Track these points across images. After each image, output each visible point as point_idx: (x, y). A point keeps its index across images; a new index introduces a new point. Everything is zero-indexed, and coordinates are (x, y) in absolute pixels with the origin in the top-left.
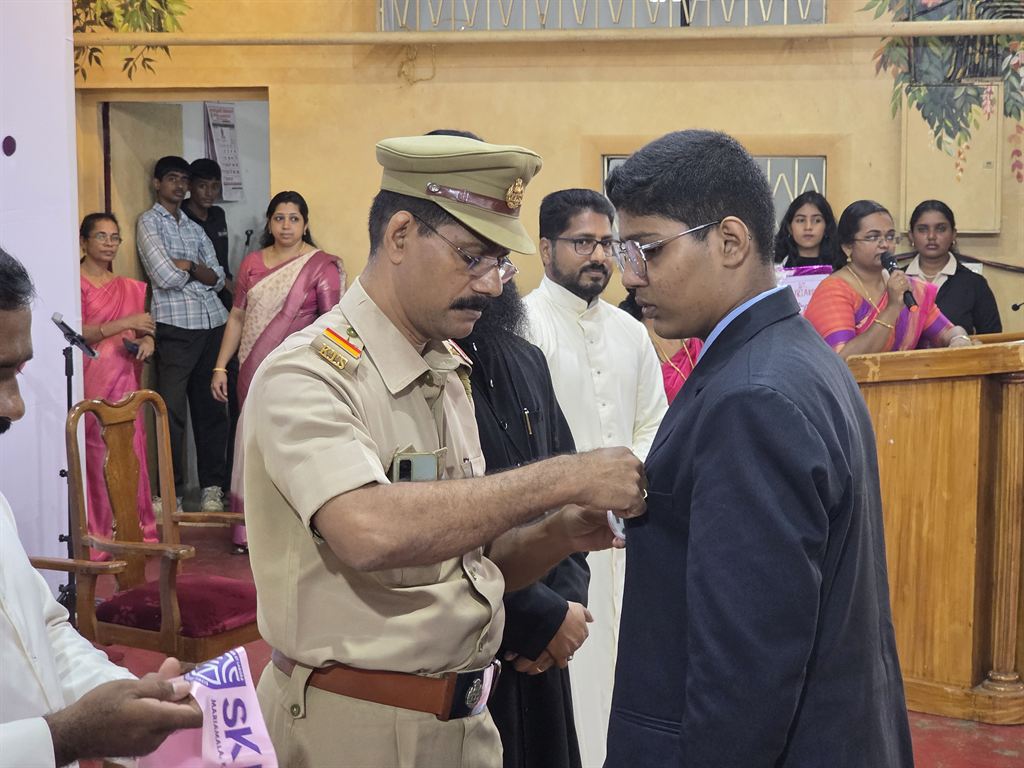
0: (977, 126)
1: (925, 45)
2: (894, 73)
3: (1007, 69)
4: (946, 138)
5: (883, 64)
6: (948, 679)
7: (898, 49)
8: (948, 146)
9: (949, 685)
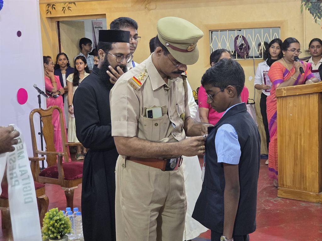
4: (318, 19)
6: (311, 190)
8: (319, 22)
9: (311, 192)
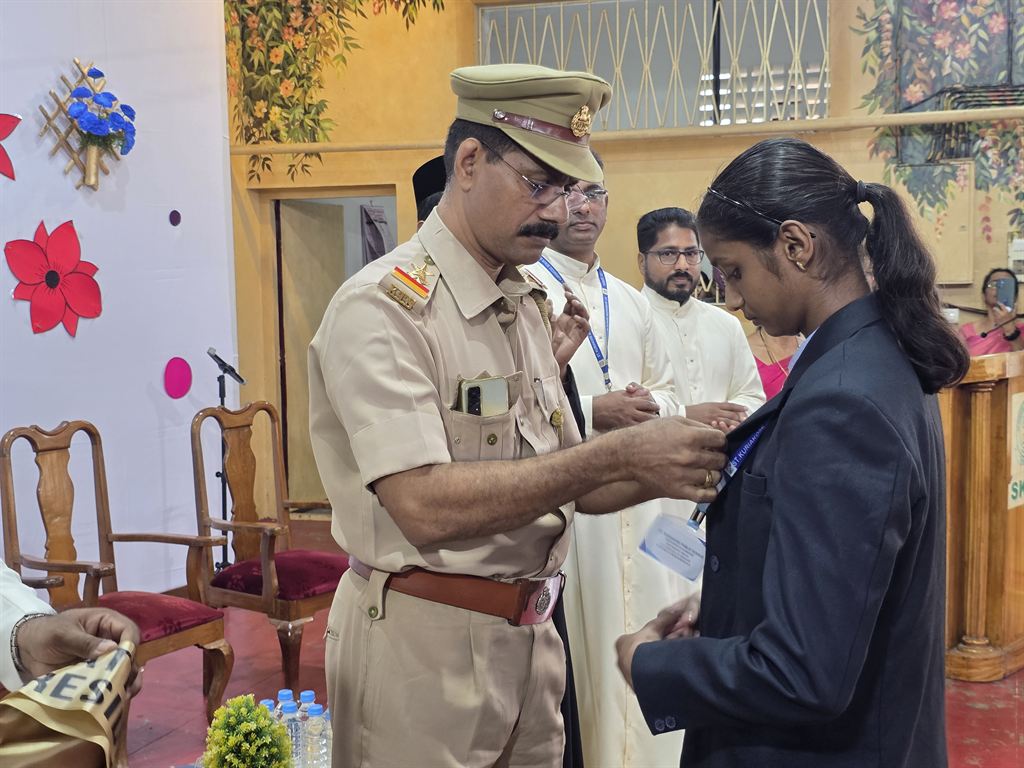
0: (953, 197)
1: (910, 135)
2: (885, 158)
3: (978, 152)
4: (928, 208)
5: (876, 150)
7: (888, 138)
8: (929, 215)
